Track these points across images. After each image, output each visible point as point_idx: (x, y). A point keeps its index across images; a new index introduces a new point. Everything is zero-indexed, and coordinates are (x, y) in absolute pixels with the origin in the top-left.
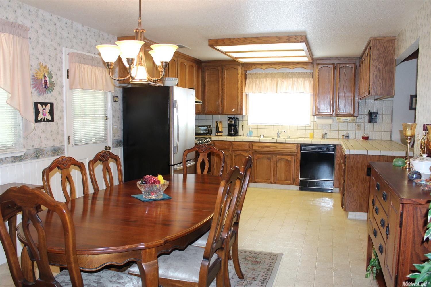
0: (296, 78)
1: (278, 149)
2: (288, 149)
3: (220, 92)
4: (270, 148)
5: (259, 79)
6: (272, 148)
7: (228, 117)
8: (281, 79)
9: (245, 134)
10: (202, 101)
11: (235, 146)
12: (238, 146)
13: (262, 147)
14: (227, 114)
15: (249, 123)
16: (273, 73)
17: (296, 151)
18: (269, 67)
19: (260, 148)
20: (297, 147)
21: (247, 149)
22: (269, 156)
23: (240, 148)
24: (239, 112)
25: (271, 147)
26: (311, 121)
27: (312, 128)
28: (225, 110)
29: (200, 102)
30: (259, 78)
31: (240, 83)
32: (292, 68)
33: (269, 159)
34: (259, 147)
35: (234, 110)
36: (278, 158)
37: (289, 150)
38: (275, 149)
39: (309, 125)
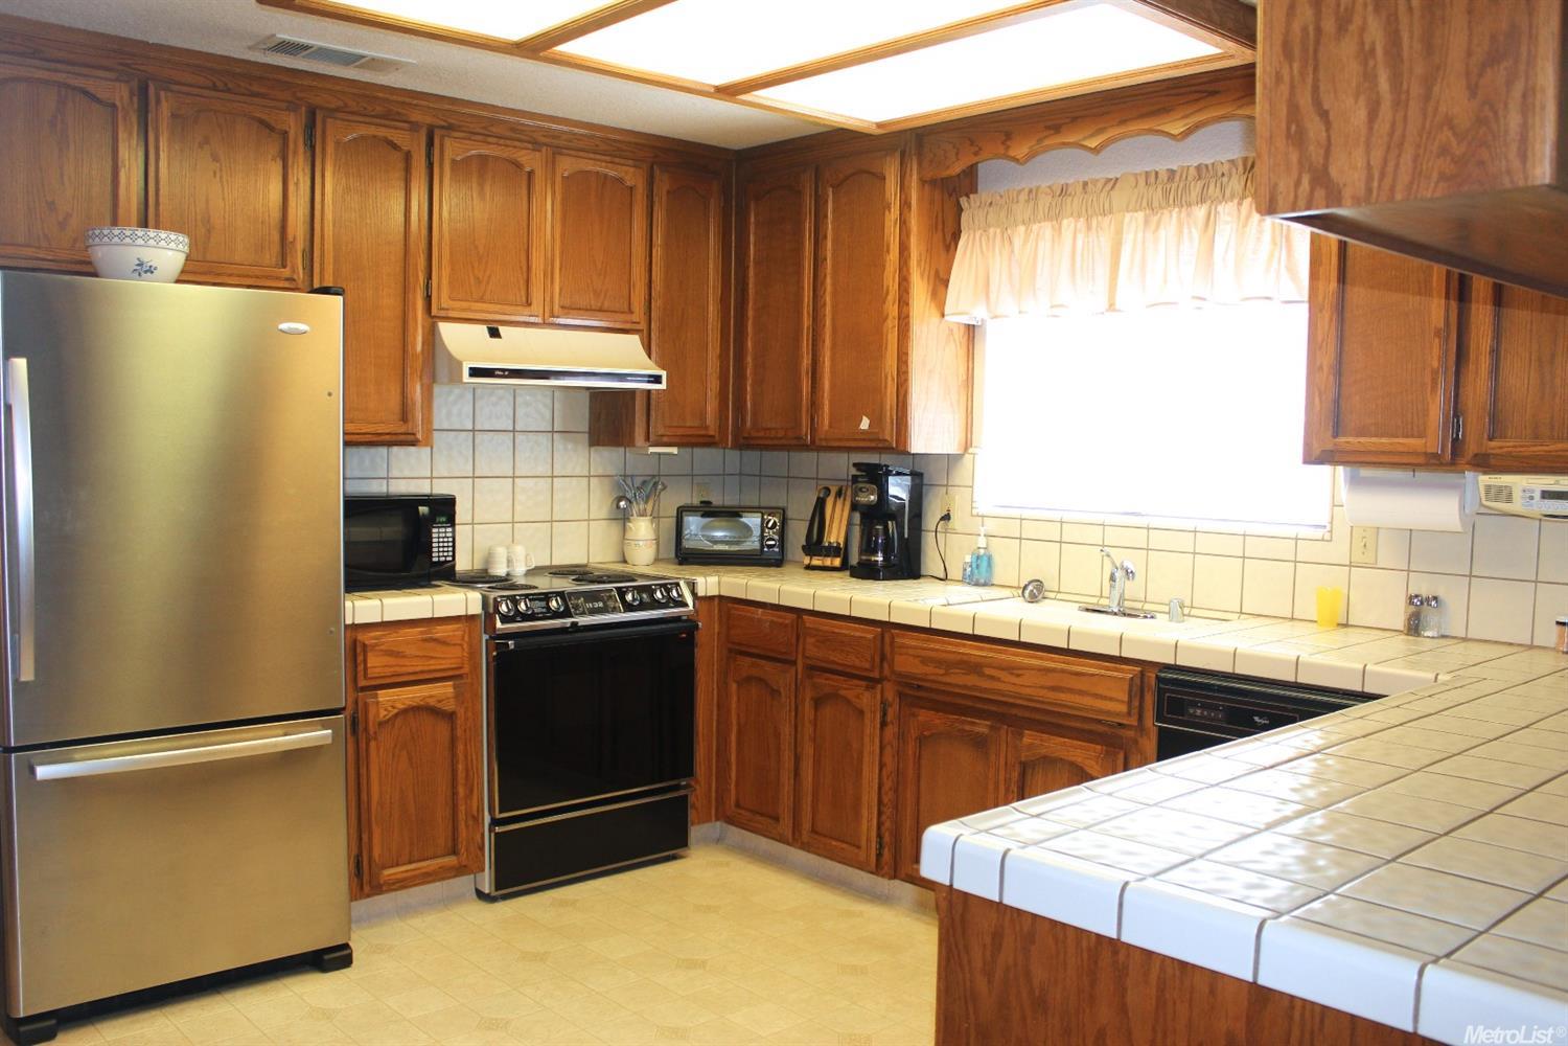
0: (1232, 197)
1: (1028, 691)
2: (1081, 693)
3: (807, 322)
4: (982, 675)
5: (1022, 229)
6: (992, 678)
7: (855, 465)
8: (1140, 215)
9: (955, 572)
10: (664, 374)
11: (812, 640)
12: (826, 640)
13: (939, 663)
14: (849, 450)
15: (982, 507)
16: (1095, 182)
17: (1129, 714)
18: (1047, 142)
19: (929, 669)
20: (1137, 689)
21: (867, 666)
22: (982, 727)
23: (836, 657)
24: (888, 437)
25: (988, 671)
26: (1334, 506)
27: (1340, 551)
28: (826, 422)
29: (657, 379)
30: (1024, 223)
31: (893, 256)
32: (1177, 128)
33: (980, 743)
34: (925, 661)
35: (865, 424)
36: (1030, 747)
37: (1087, 701)
38: (1007, 684)
39: (1319, 533)
